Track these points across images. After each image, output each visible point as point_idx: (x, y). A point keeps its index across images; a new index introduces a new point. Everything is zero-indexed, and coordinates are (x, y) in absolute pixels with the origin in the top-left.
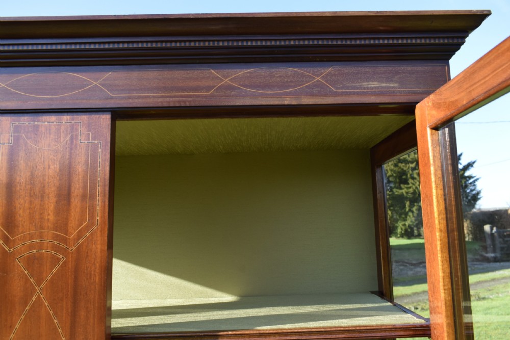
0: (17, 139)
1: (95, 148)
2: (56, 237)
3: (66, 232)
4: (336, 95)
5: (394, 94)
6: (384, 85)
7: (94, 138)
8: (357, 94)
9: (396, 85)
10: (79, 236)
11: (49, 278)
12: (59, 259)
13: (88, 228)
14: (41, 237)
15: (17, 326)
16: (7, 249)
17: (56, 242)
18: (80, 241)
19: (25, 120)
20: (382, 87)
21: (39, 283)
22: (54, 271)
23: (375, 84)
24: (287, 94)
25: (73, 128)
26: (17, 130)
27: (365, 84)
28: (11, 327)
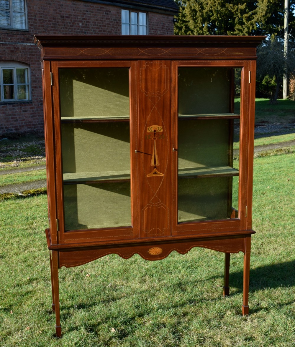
0: (147, 67)
1: (167, 69)
2: (158, 93)
3: (161, 91)
4: (227, 56)
5: (242, 56)
6: (239, 53)
7: (167, 67)
8: (232, 56)
9: (242, 54)
10: (164, 92)
11: (157, 103)
12: (159, 98)
13: (166, 90)
14: (154, 92)
15: (150, 114)
16: (146, 95)
17: (158, 94)
18: (164, 94)
19: (149, 62)
20: (239, 54)
21: (154, 104)
22: (158, 101)
23: (237, 53)
24: (216, 56)
25: (161, 64)
26: (147, 64)
27: (235, 53)
28: (149, 114)
